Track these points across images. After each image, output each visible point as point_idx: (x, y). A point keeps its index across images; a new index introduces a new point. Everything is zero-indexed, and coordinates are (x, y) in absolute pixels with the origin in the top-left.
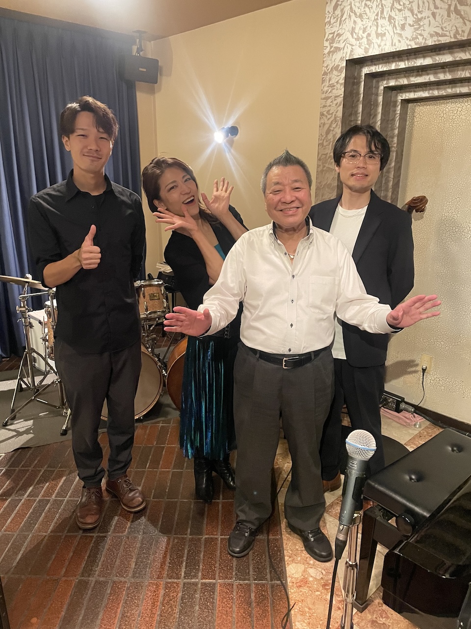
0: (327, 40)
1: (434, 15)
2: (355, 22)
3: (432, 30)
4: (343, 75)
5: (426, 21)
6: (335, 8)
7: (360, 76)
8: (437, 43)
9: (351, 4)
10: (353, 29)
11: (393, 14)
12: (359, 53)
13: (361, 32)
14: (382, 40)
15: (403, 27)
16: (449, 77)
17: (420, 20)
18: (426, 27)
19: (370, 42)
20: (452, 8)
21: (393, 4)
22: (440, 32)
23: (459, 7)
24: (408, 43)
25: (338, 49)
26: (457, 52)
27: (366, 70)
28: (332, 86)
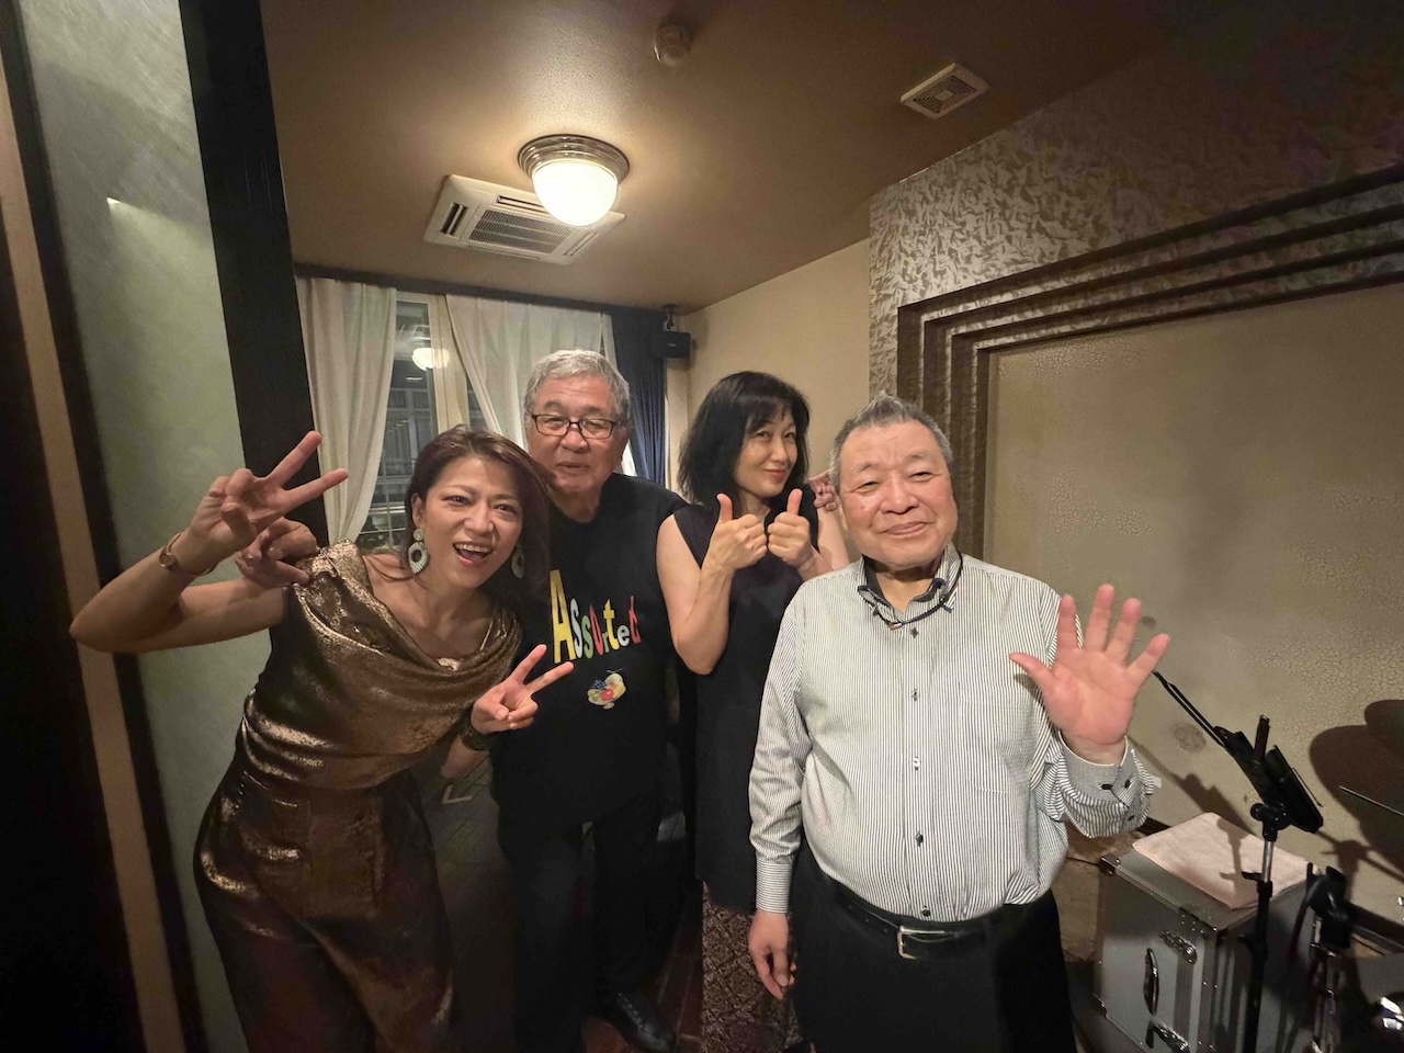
0: (873, 288)
1: (1009, 239)
2: (906, 263)
3: (1008, 257)
4: (896, 325)
5: (999, 248)
6: (881, 251)
7: (919, 326)
8: (1016, 272)
9: (900, 243)
10: (905, 271)
11: (954, 246)
12: (914, 297)
13: (914, 273)
14: (942, 278)
15: (968, 260)
16: (1039, 314)
17: (991, 247)
18: (999, 255)
19: (926, 284)
20: (1034, 227)
21: (953, 235)
22: (1018, 257)
23: (1044, 224)
24: (977, 277)
25: (887, 296)
26: (1047, 281)
27: (925, 318)
28: (882, 339)
